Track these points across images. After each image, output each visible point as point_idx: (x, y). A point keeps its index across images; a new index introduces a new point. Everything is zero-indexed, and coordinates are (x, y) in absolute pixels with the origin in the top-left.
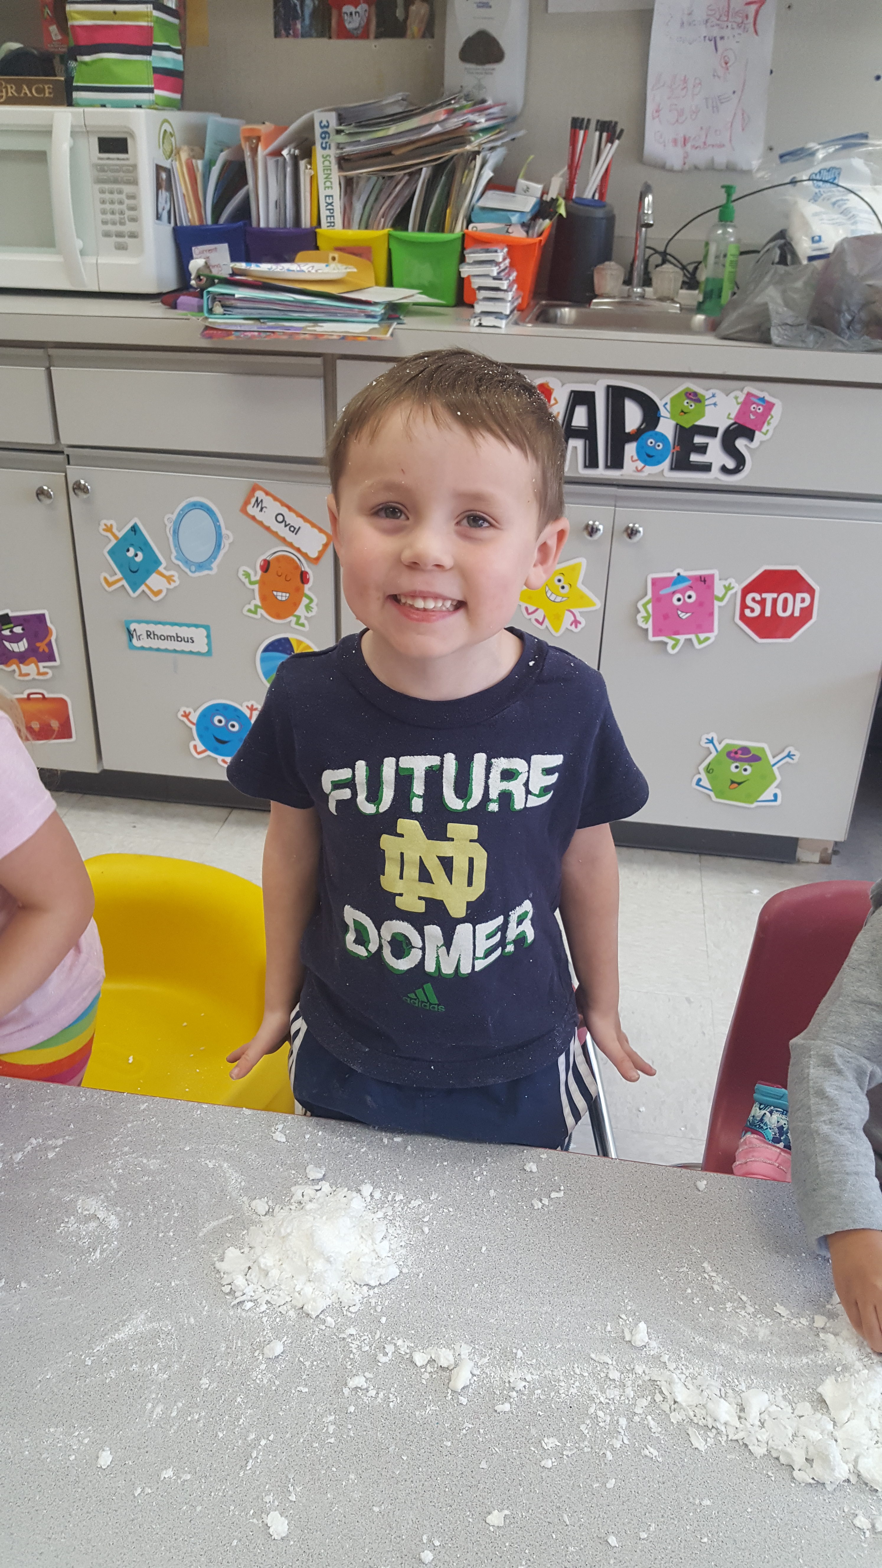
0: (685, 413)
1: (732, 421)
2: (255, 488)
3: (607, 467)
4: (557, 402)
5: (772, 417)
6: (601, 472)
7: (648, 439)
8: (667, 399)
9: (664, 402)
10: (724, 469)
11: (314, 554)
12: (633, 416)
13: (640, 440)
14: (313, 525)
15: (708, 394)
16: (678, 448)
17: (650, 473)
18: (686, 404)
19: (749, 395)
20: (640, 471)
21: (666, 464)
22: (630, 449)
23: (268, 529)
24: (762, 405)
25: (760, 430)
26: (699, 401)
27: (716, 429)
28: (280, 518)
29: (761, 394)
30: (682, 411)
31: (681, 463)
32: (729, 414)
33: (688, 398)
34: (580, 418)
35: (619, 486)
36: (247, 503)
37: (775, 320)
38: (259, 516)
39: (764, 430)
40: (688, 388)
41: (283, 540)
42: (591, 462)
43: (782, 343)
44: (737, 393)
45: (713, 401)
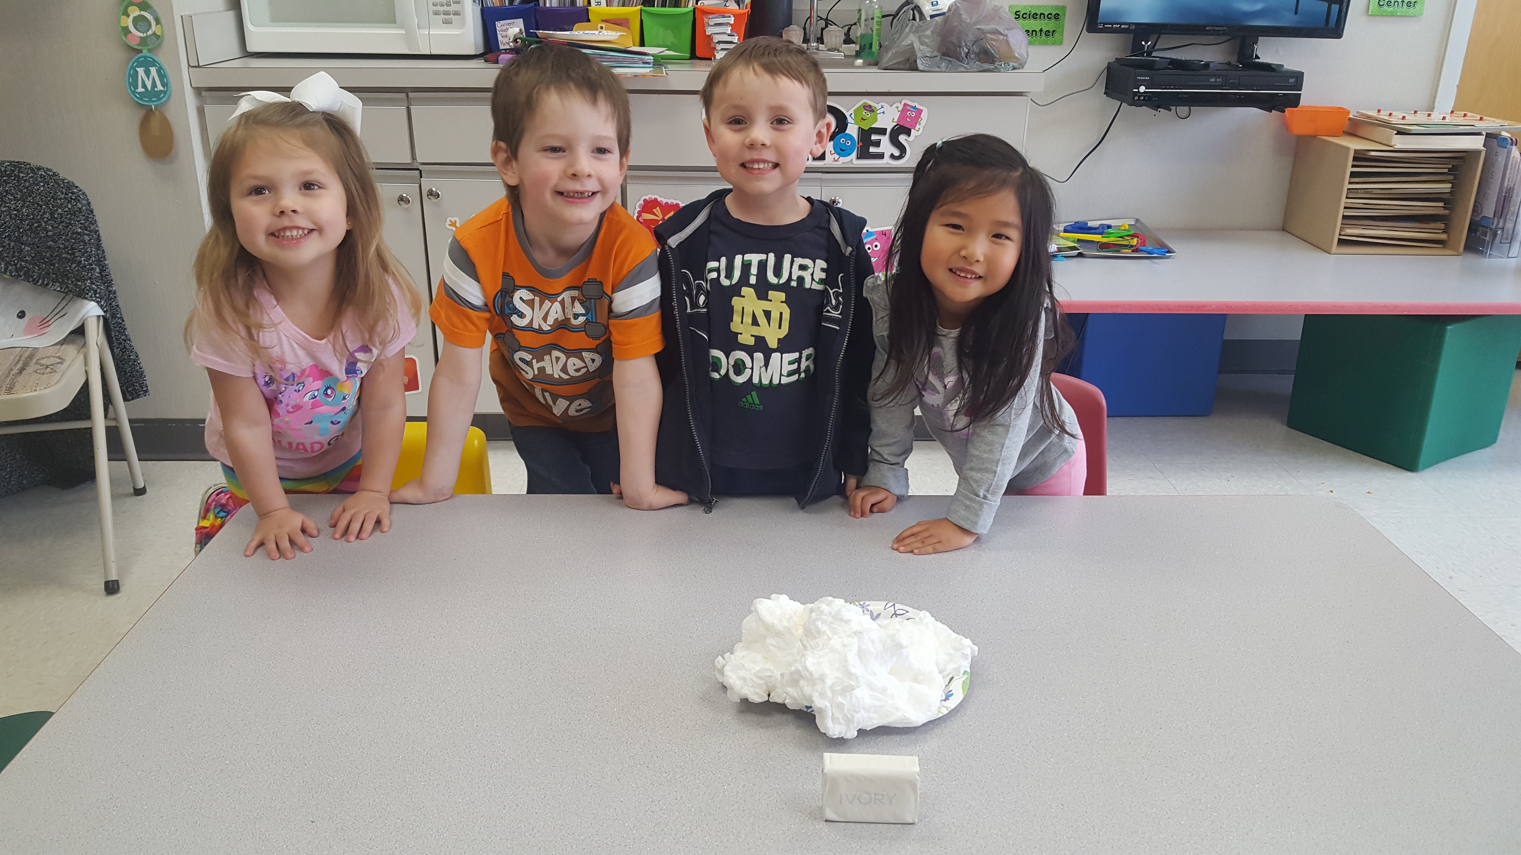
0: (864, 120)
1: (896, 124)
5: (922, 119)
7: (841, 139)
8: (852, 111)
10: (892, 156)
13: (835, 139)
15: (878, 106)
16: (861, 144)
17: (843, 161)
18: (864, 114)
19: (905, 104)
21: (854, 155)
24: (914, 112)
25: (914, 129)
26: (873, 111)
27: (886, 129)
29: (913, 104)
30: (862, 119)
31: (864, 154)
32: (893, 119)
33: (865, 109)
35: (824, 172)
37: (919, 55)
39: (917, 128)
40: (865, 103)
43: (925, 69)
44: (898, 104)
45: (882, 111)
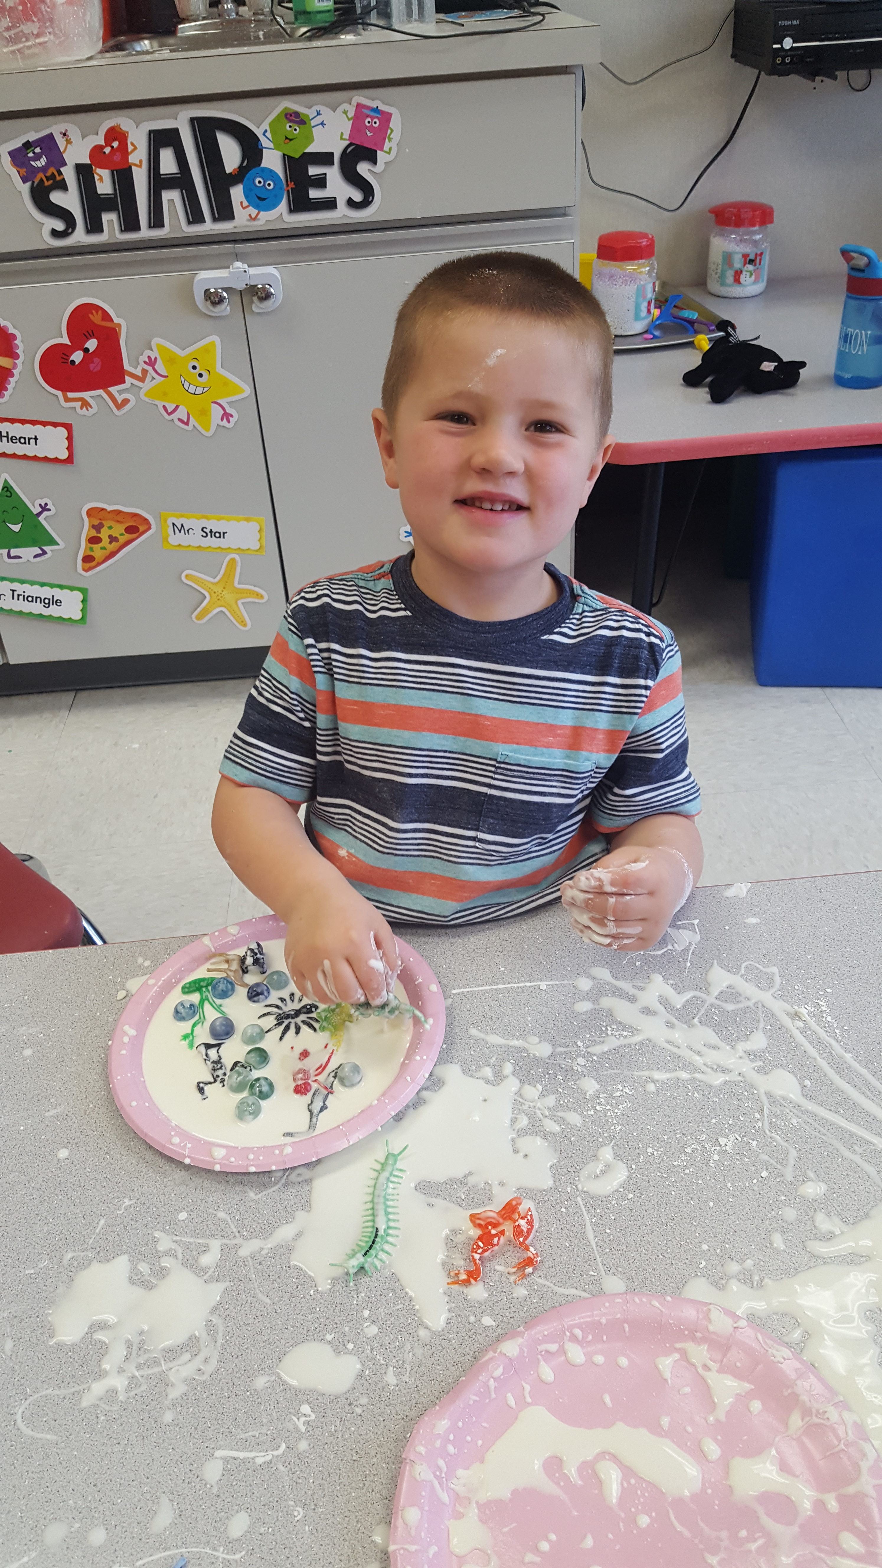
0: (291, 140)
1: (348, 142)
3: (215, 220)
4: (135, 148)
5: (392, 131)
6: (209, 227)
7: (255, 178)
8: (265, 126)
9: (262, 129)
10: (351, 203)
12: (230, 152)
13: (245, 180)
15: (312, 113)
16: (292, 185)
17: (266, 220)
18: (288, 128)
19: (359, 106)
20: (254, 219)
21: (283, 206)
22: (237, 193)
24: (377, 118)
25: (382, 149)
26: (303, 122)
27: (331, 155)
29: (373, 104)
30: (286, 138)
31: (300, 204)
32: (342, 134)
33: (290, 120)
34: (168, 164)
35: (235, 241)
39: (386, 148)
40: (286, 108)
42: (195, 217)
44: (345, 106)
45: (318, 120)
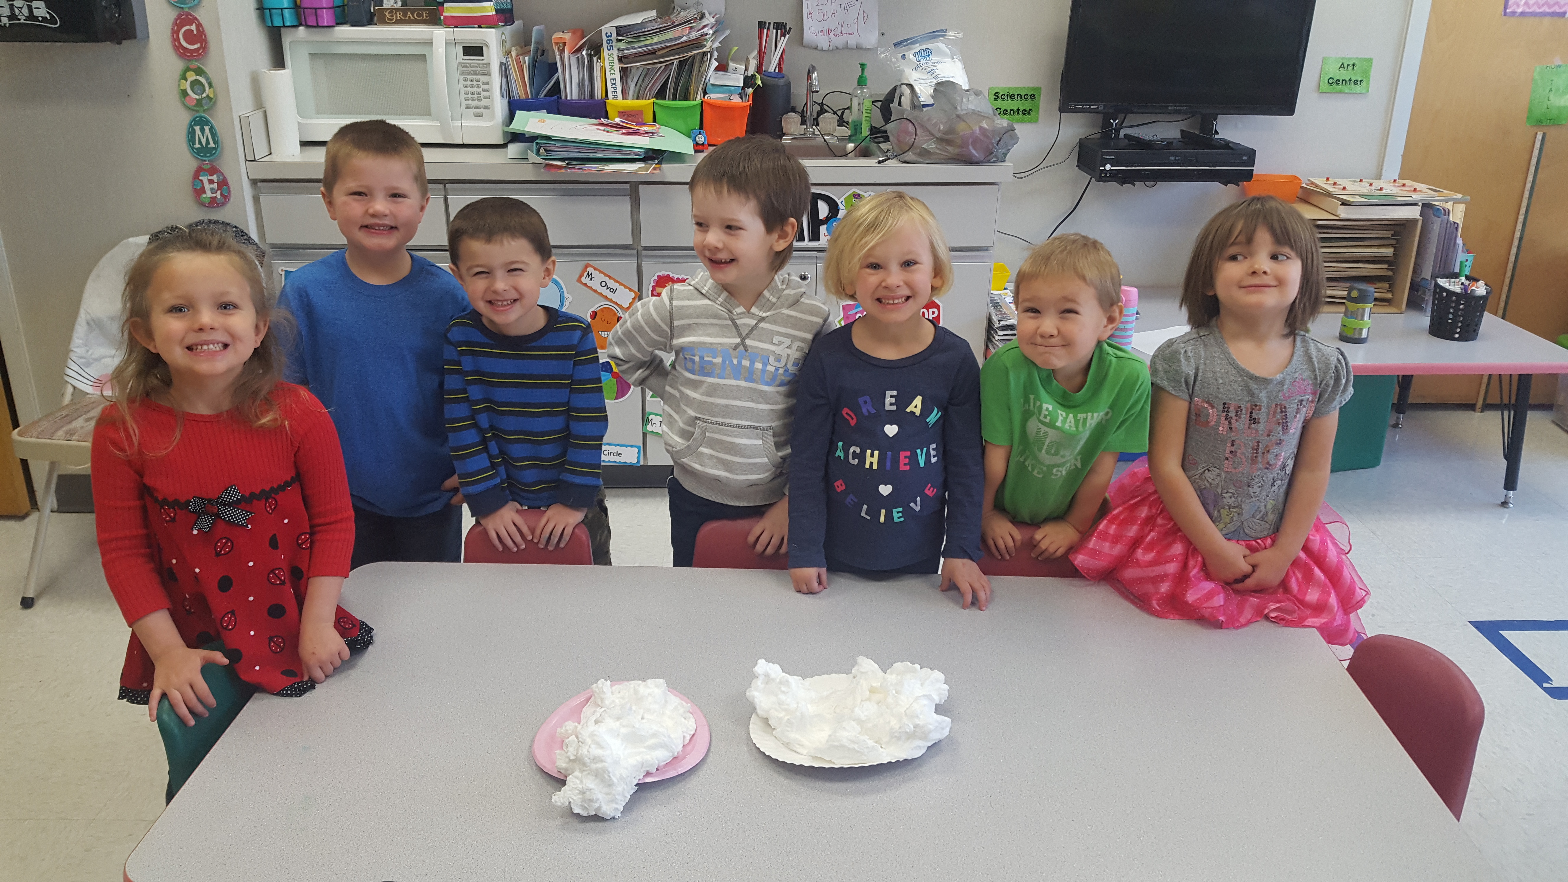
2: (586, 267)
3: (810, 240)
6: (806, 243)
7: (834, 222)
9: (841, 200)
11: (626, 305)
12: (823, 210)
13: (828, 223)
14: (626, 287)
18: (853, 201)
22: (823, 229)
23: (595, 291)
28: (604, 284)
36: (581, 276)
38: (589, 284)
40: (854, 192)
41: (606, 297)
